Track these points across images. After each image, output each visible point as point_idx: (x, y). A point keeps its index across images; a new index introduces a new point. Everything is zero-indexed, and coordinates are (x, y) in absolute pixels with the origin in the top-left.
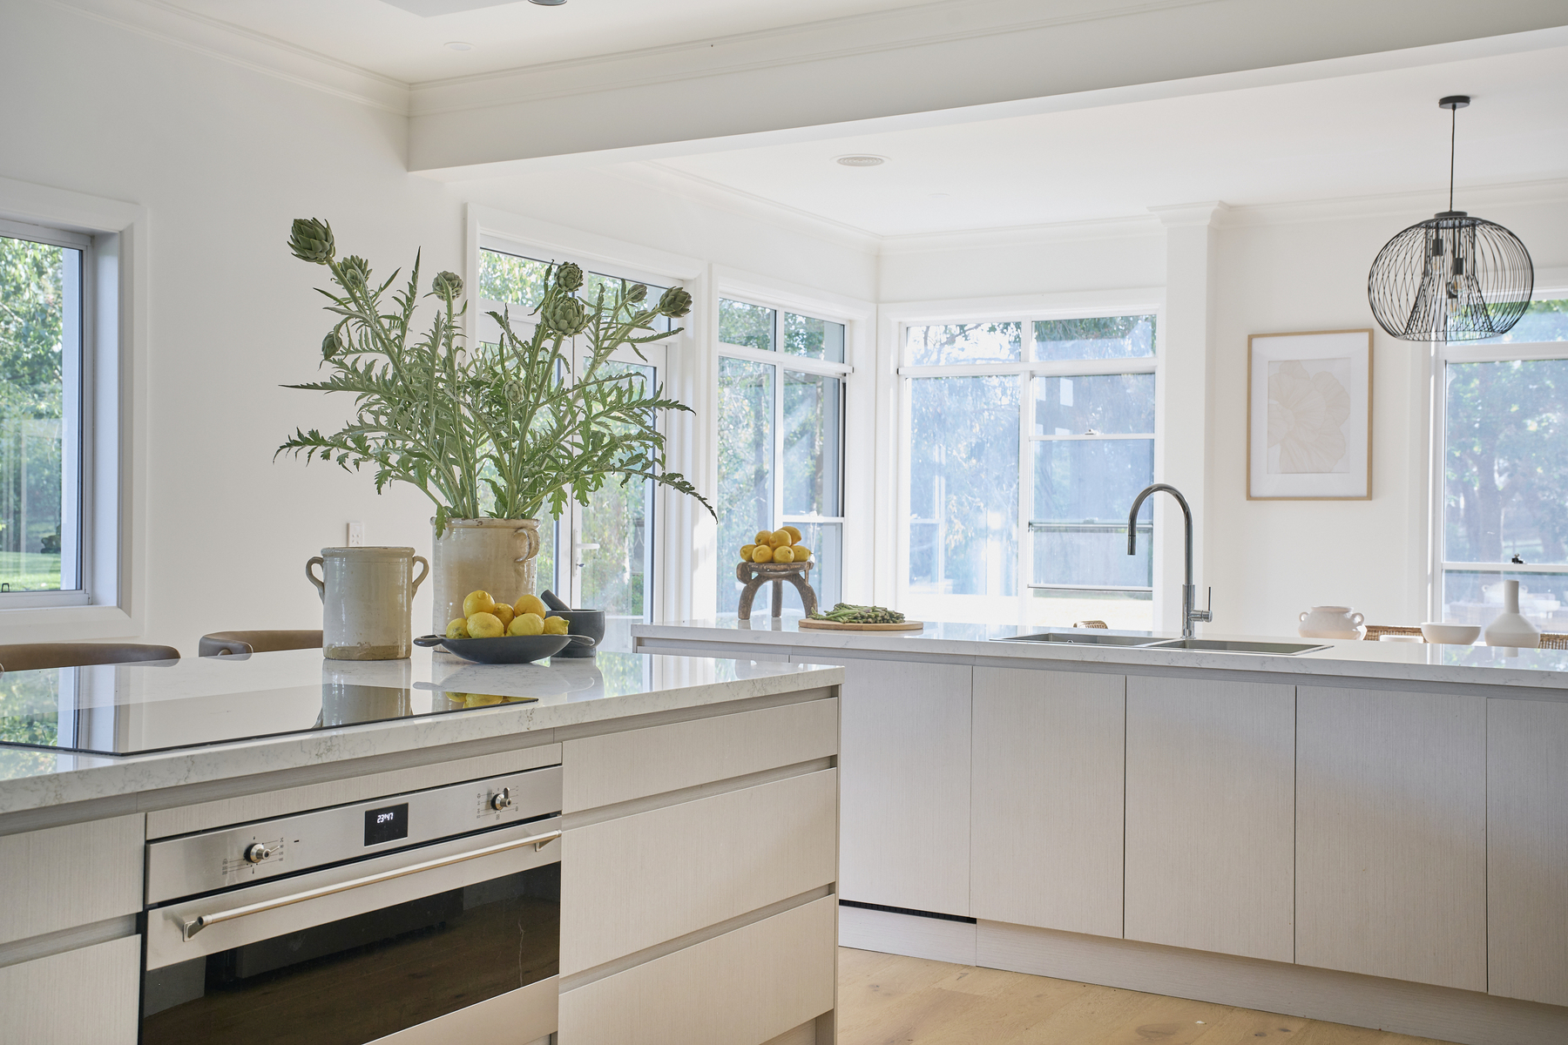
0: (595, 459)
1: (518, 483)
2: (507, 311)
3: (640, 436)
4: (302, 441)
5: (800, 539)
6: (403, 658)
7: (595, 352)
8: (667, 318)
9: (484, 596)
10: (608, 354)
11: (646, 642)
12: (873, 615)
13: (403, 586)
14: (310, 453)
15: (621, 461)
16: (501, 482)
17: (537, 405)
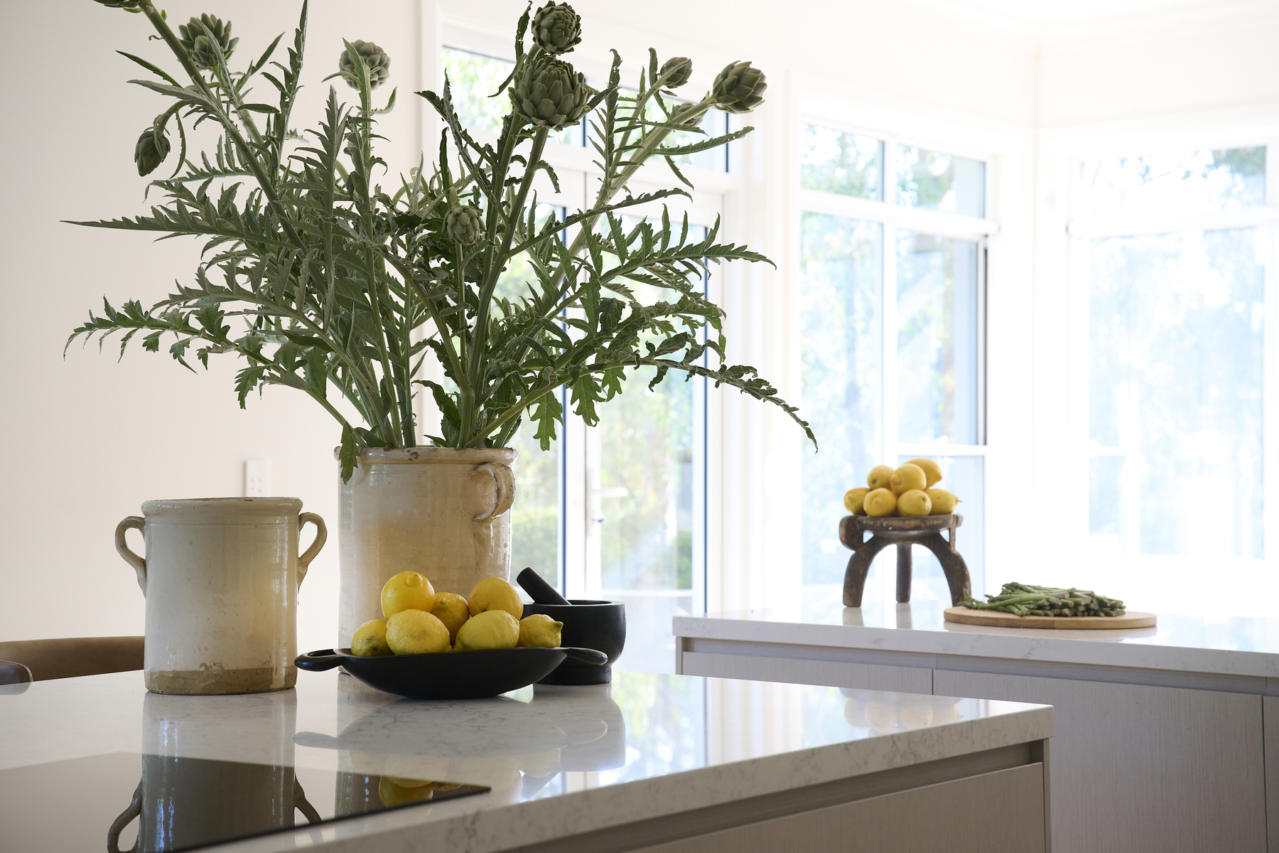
0: (606, 345)
1: (478, 387)
2: (447, 83)
3: (681, 308)
4: (114, 320)
5: (938, 478)
6: (282, 689)
7: (606, 171)
8: (723, 113)
9: (415, 582)
10: (628, 173)
11: (697, 645)
12: (1071, 602)
13: (281, 564)
14: (125, 340)
15: (650, 346)
16: (450, 387)
17: (507, 253)
